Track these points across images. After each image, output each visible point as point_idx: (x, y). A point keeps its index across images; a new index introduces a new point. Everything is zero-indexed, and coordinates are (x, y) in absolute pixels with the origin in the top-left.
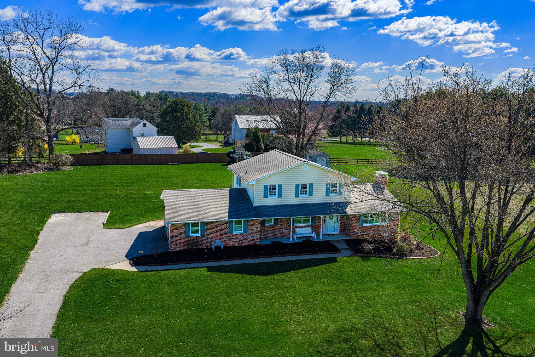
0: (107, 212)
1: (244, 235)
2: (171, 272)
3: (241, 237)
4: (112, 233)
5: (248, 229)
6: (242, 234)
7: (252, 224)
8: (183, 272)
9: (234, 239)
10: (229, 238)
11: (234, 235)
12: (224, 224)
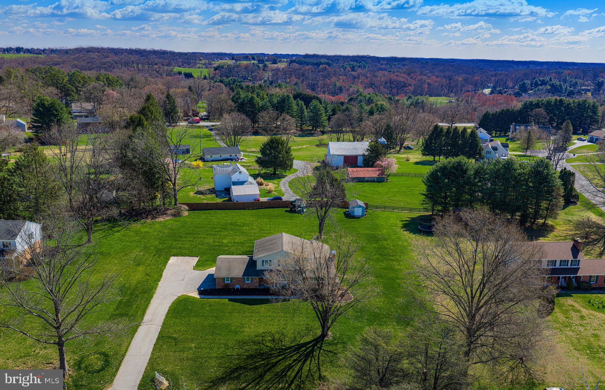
0: (198, 257)
1: (251, 283)
2: (213, 299)
3: (249, 285)
4: (196, 273)
5: (253, 281)
8: (218, 300)
9: (246, 285)
12: (241, 279)
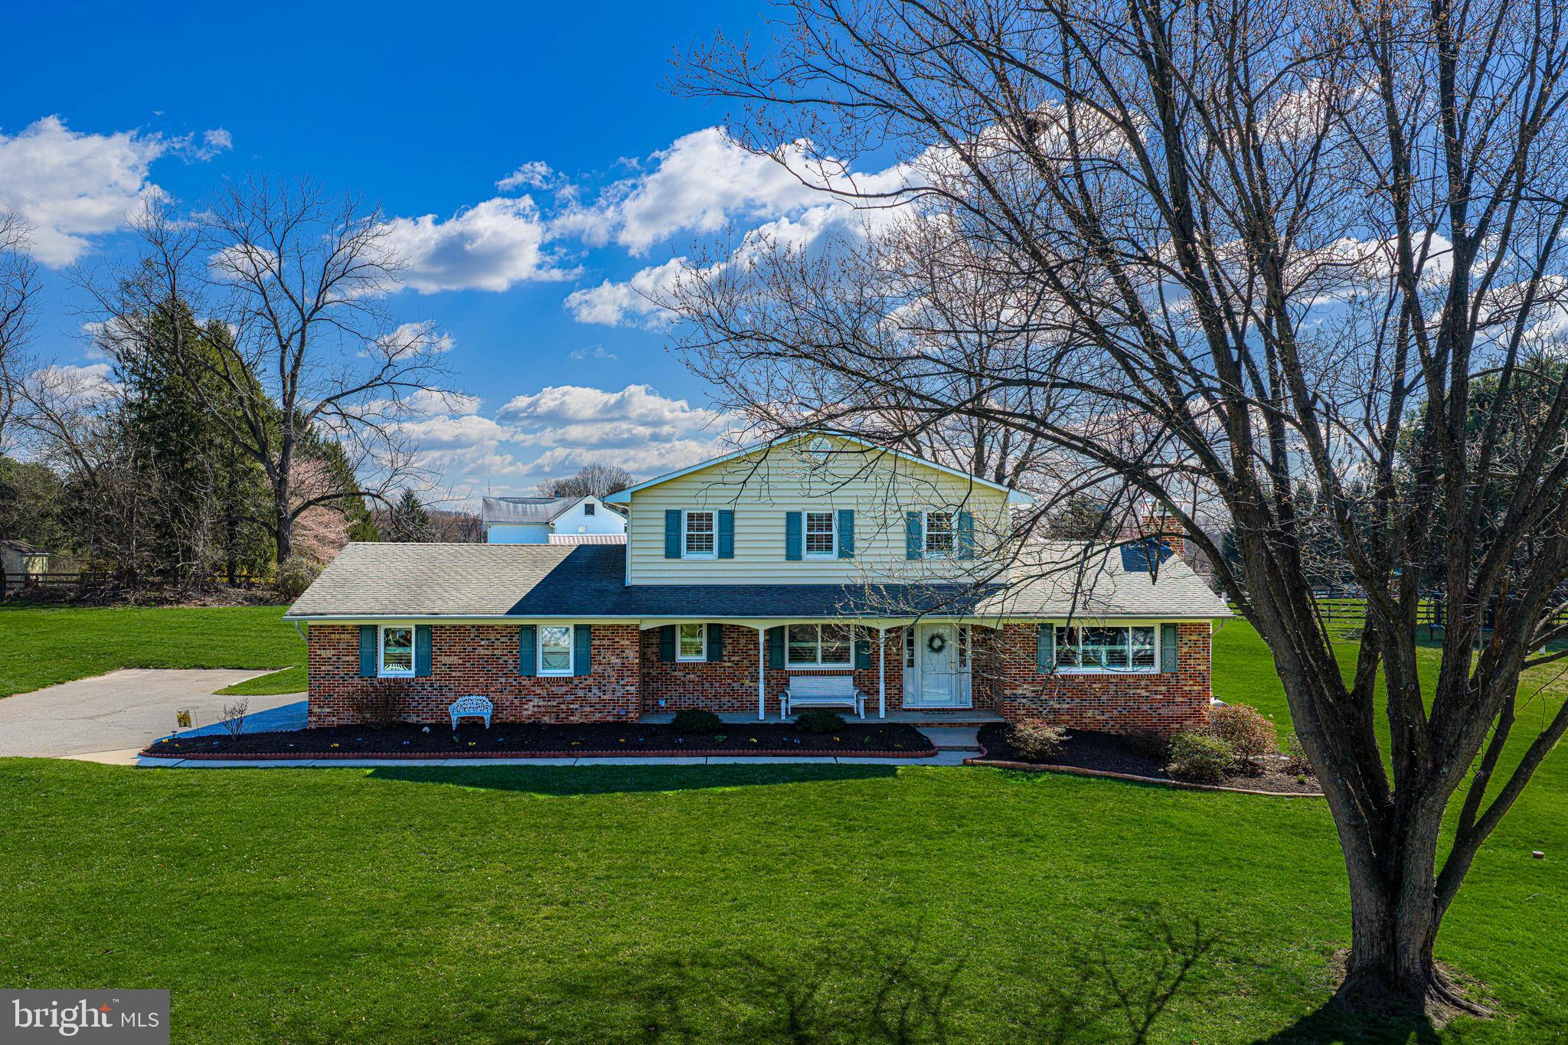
1: (576, 682)
3: (564, 689)
4: (218, 701)
5: (591, 660)
6: (567, 681)
7: (606, 642)
9: (539, 696)
10: (522, 694)
11: (539, 682)
12: (503, 639)
